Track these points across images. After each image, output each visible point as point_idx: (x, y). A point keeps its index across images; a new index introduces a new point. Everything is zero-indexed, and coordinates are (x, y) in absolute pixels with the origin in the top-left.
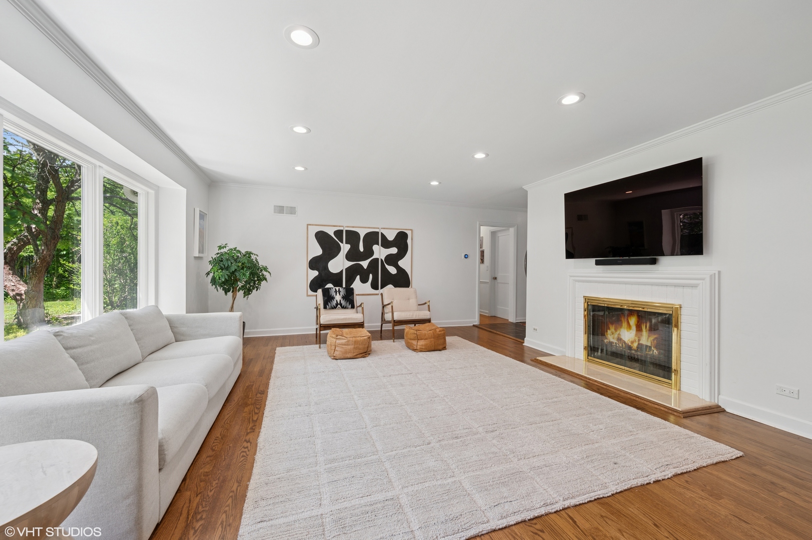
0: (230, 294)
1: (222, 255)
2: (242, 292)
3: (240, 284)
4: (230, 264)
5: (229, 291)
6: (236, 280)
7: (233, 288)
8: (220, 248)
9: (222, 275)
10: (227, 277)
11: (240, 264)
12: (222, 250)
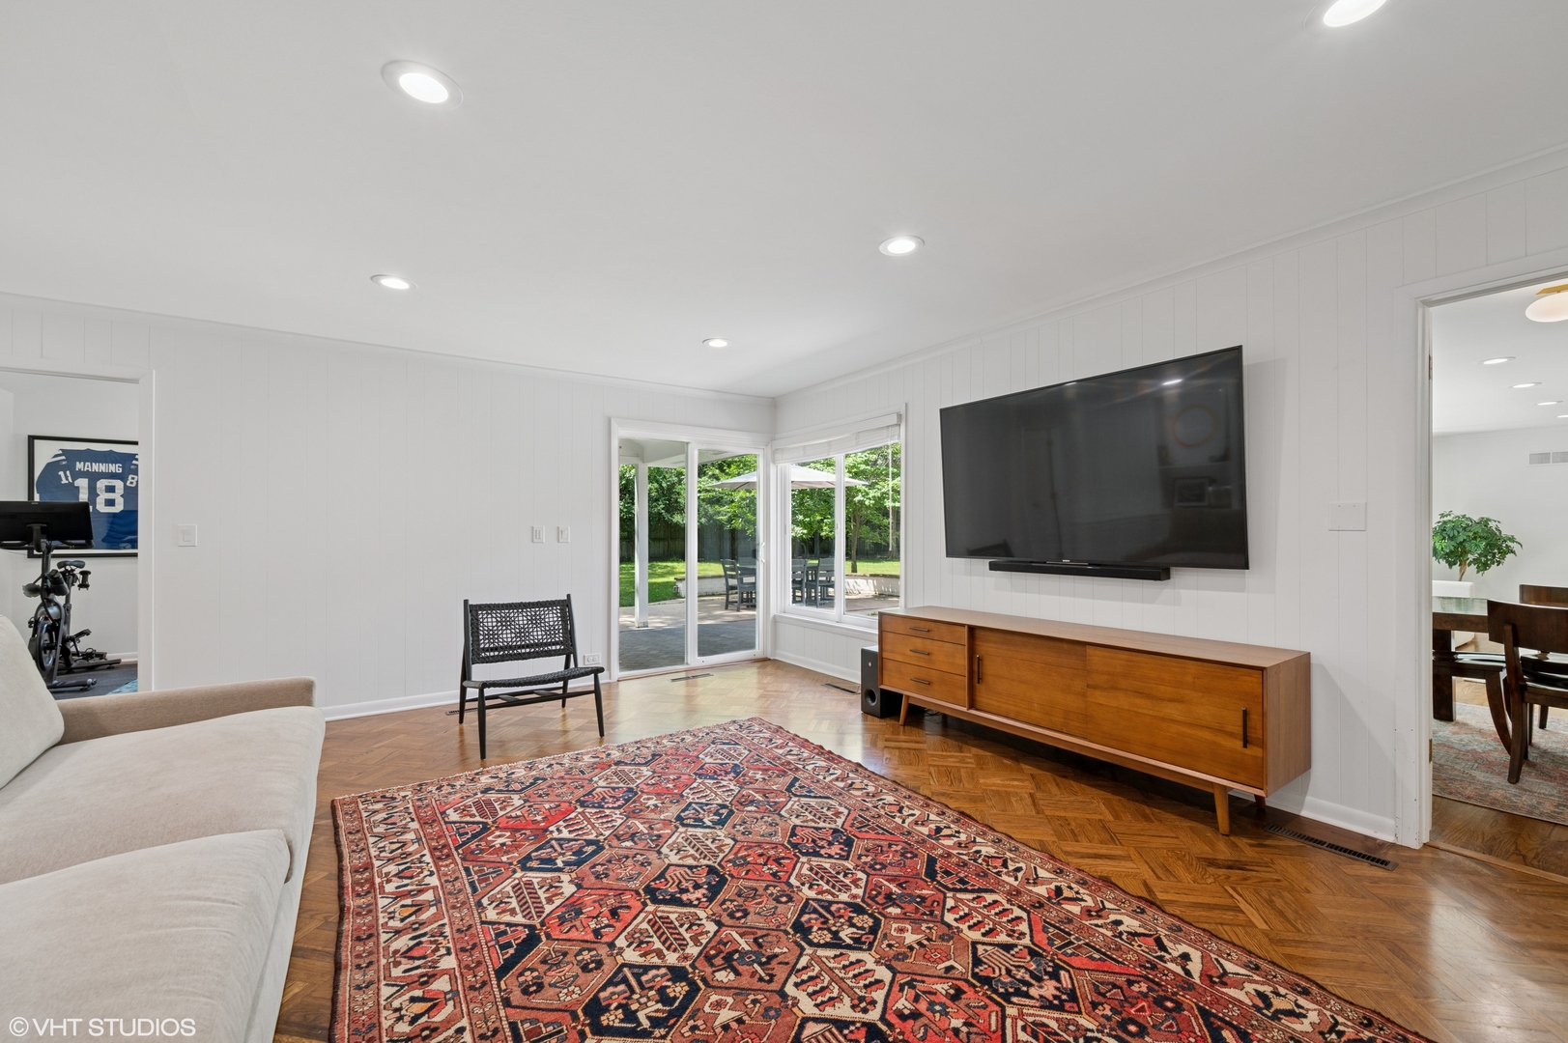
0: (1456, 568)
1: (1445, 522)
2: (1473, 567)
3: (1471, 557)
4: (1456, 533)
5: (1455, 564)
6: (1465, 552)
7: (1461, 561)
8: (1442, 516)
9: (1446, 545)
10: (1452, 548)
11: (1471, 534)
12: (1445, 519)
